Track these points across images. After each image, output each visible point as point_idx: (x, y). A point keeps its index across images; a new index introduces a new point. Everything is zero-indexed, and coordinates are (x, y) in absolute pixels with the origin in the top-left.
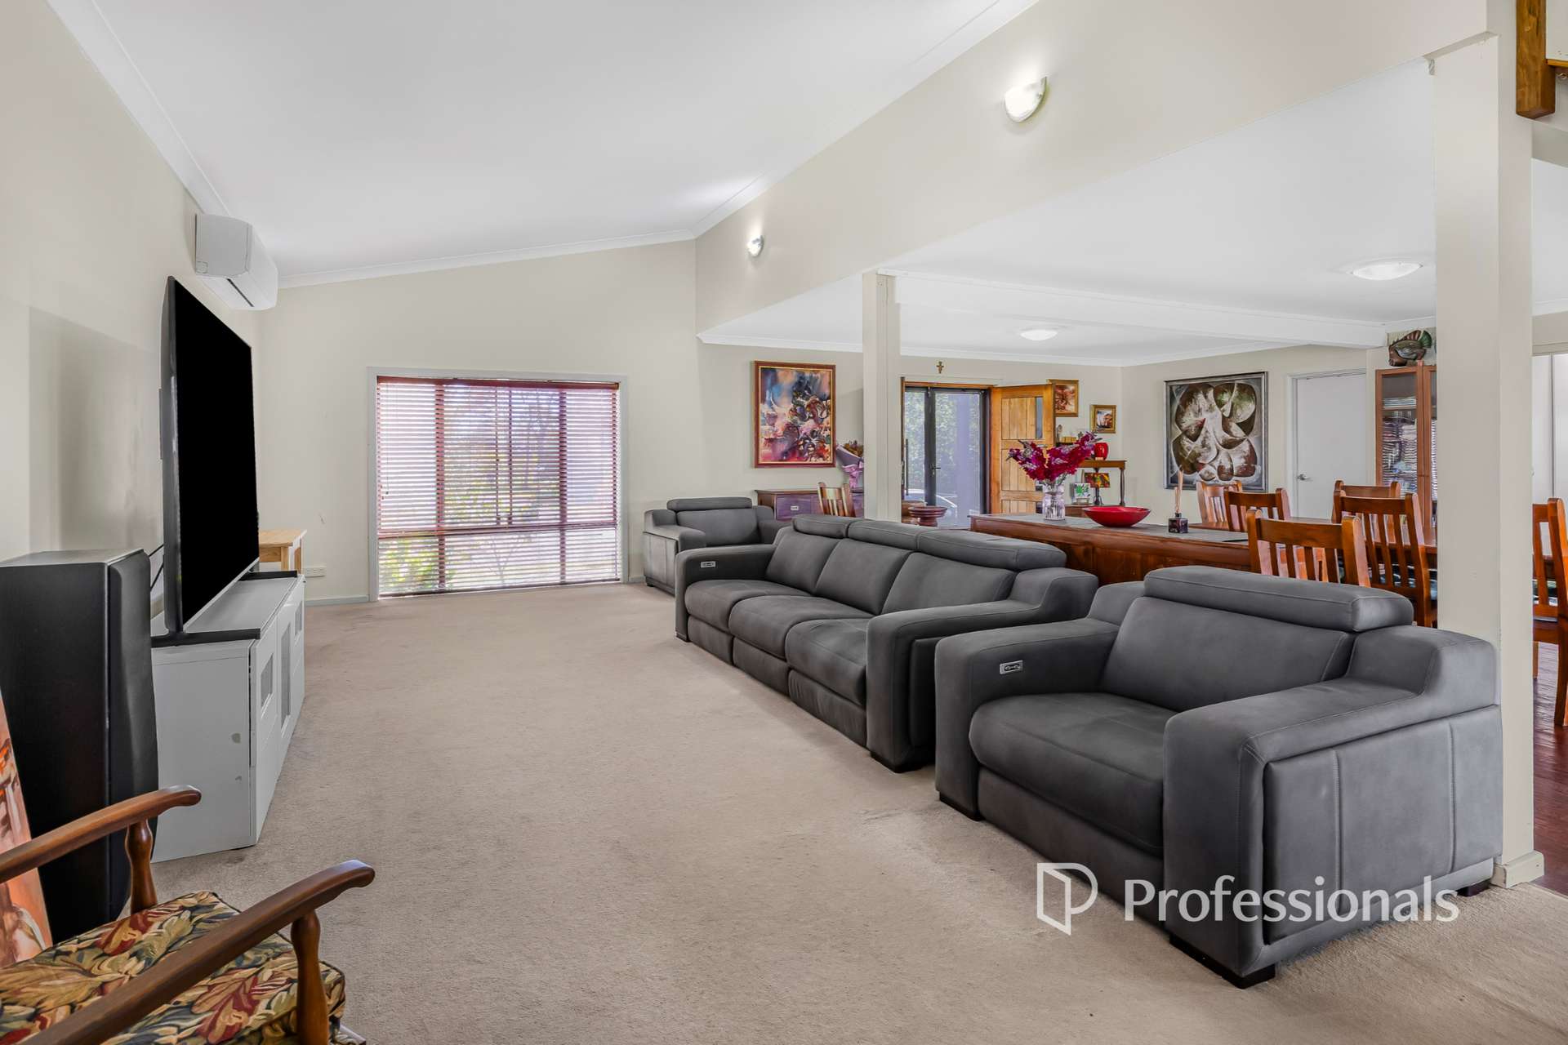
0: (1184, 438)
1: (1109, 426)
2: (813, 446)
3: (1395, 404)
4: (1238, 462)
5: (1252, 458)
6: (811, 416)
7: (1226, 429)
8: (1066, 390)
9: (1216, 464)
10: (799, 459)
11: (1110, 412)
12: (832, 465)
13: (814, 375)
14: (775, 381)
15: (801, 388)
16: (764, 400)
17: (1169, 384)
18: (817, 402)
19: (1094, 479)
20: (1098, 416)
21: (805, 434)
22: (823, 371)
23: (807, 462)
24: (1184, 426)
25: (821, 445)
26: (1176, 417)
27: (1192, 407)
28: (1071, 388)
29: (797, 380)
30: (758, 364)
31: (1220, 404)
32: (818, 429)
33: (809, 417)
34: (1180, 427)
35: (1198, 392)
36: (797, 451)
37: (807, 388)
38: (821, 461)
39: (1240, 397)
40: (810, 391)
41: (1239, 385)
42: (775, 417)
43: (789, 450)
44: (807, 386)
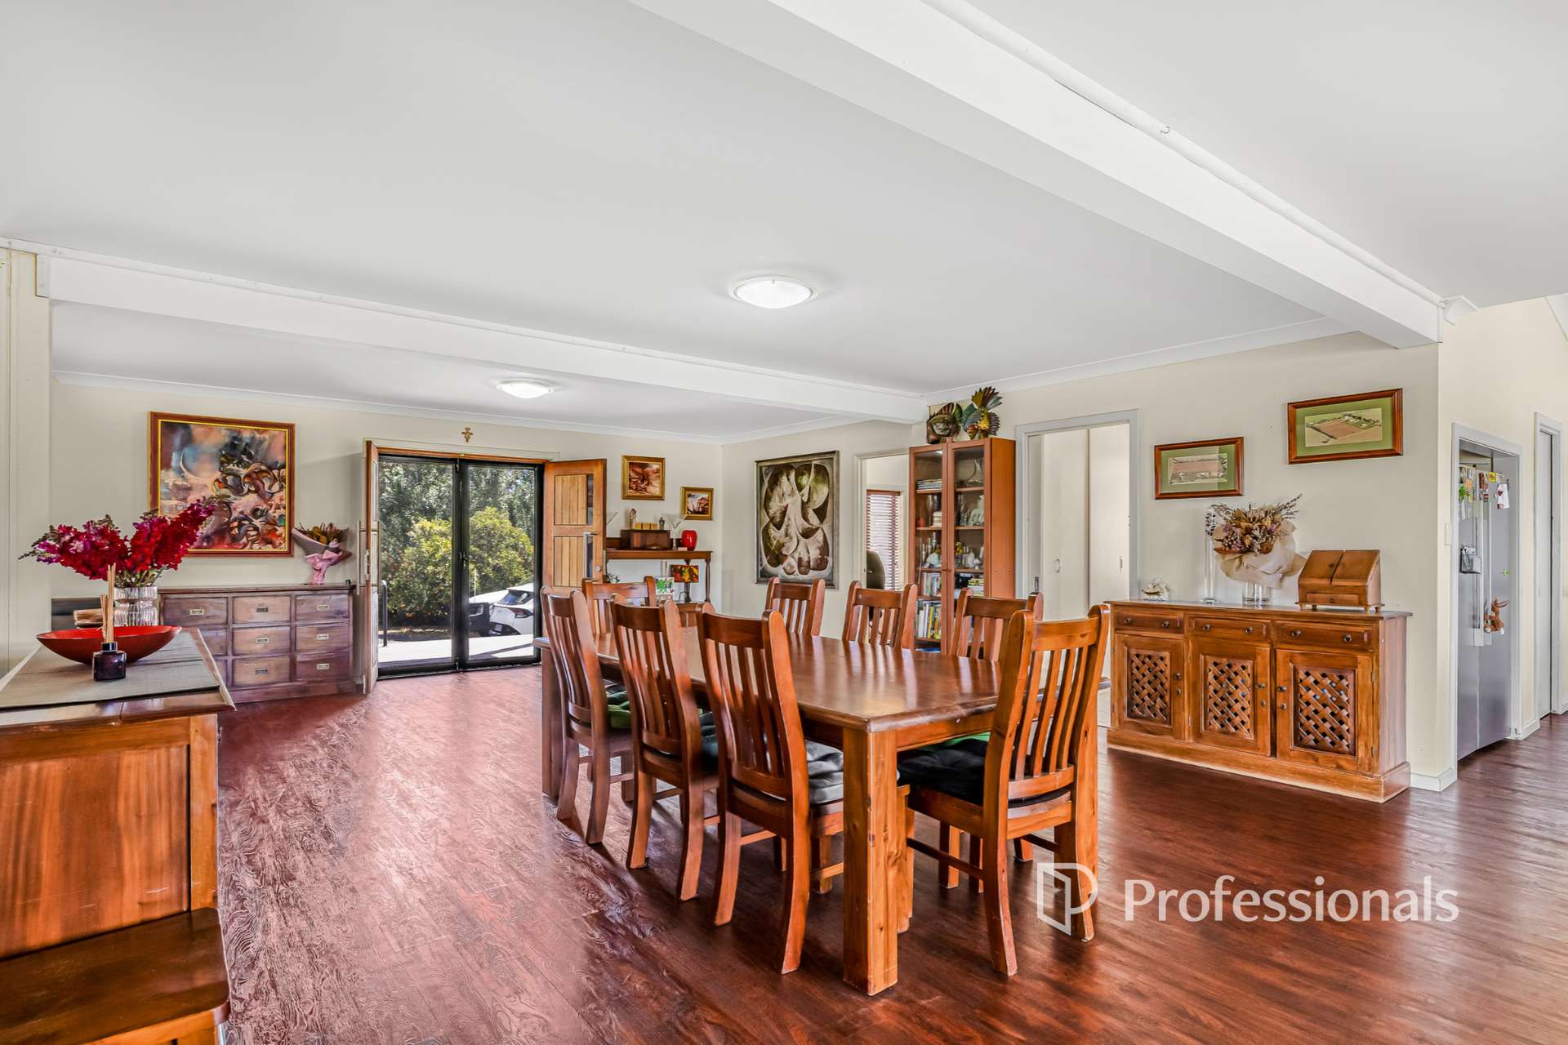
0: (771, 526)
1: (704, 512)
2: (256, 529)
3: (927, 487)
4: (814, 554)
5: (824, 549)
6: (253, 489)
7: (805, 517)
8: (648, 469)
9: (796, 556)
10: (230, 546)
11: (705, 496)
12: (289, 554)
13: (257, 436)
14: (188, 441)
15: (234, 451)
16: (167, 465)
17: (760, 464)
18: (262, 471)
19: (681, 572)
20: (690, 499)
21: (242, 513)
22: (275, 431)
23: (247, 549)
24: (771, 512)
25: (270, 528)
26: (764, 502)
27: (778, 491)
28: (655, 466)
29: (227, 440)
30: (155, 416)
31: (800, 488)
32: (264, 507)
33: (249, 491)
34: (768, 513)
35: (782, 474)
36: (227, 536)
37: (245, 452)
38: (269, 548)
39: (816, 480)
40: (250, 456)
41: (816, 466)
42: (189, 489)
43: (213, 534)
44: (245, 449)
